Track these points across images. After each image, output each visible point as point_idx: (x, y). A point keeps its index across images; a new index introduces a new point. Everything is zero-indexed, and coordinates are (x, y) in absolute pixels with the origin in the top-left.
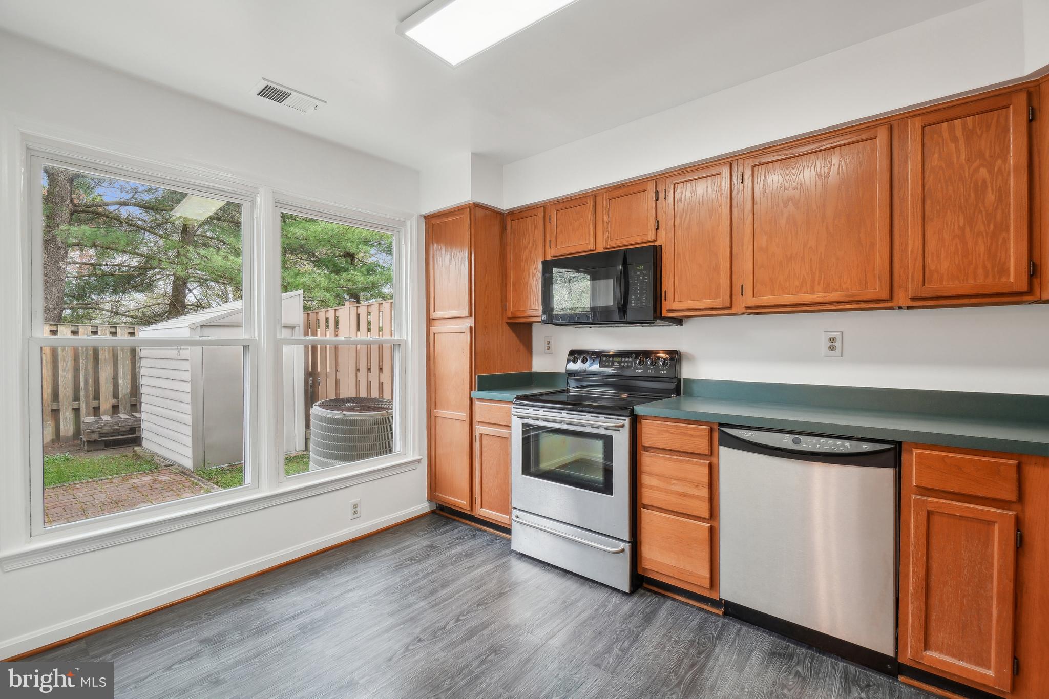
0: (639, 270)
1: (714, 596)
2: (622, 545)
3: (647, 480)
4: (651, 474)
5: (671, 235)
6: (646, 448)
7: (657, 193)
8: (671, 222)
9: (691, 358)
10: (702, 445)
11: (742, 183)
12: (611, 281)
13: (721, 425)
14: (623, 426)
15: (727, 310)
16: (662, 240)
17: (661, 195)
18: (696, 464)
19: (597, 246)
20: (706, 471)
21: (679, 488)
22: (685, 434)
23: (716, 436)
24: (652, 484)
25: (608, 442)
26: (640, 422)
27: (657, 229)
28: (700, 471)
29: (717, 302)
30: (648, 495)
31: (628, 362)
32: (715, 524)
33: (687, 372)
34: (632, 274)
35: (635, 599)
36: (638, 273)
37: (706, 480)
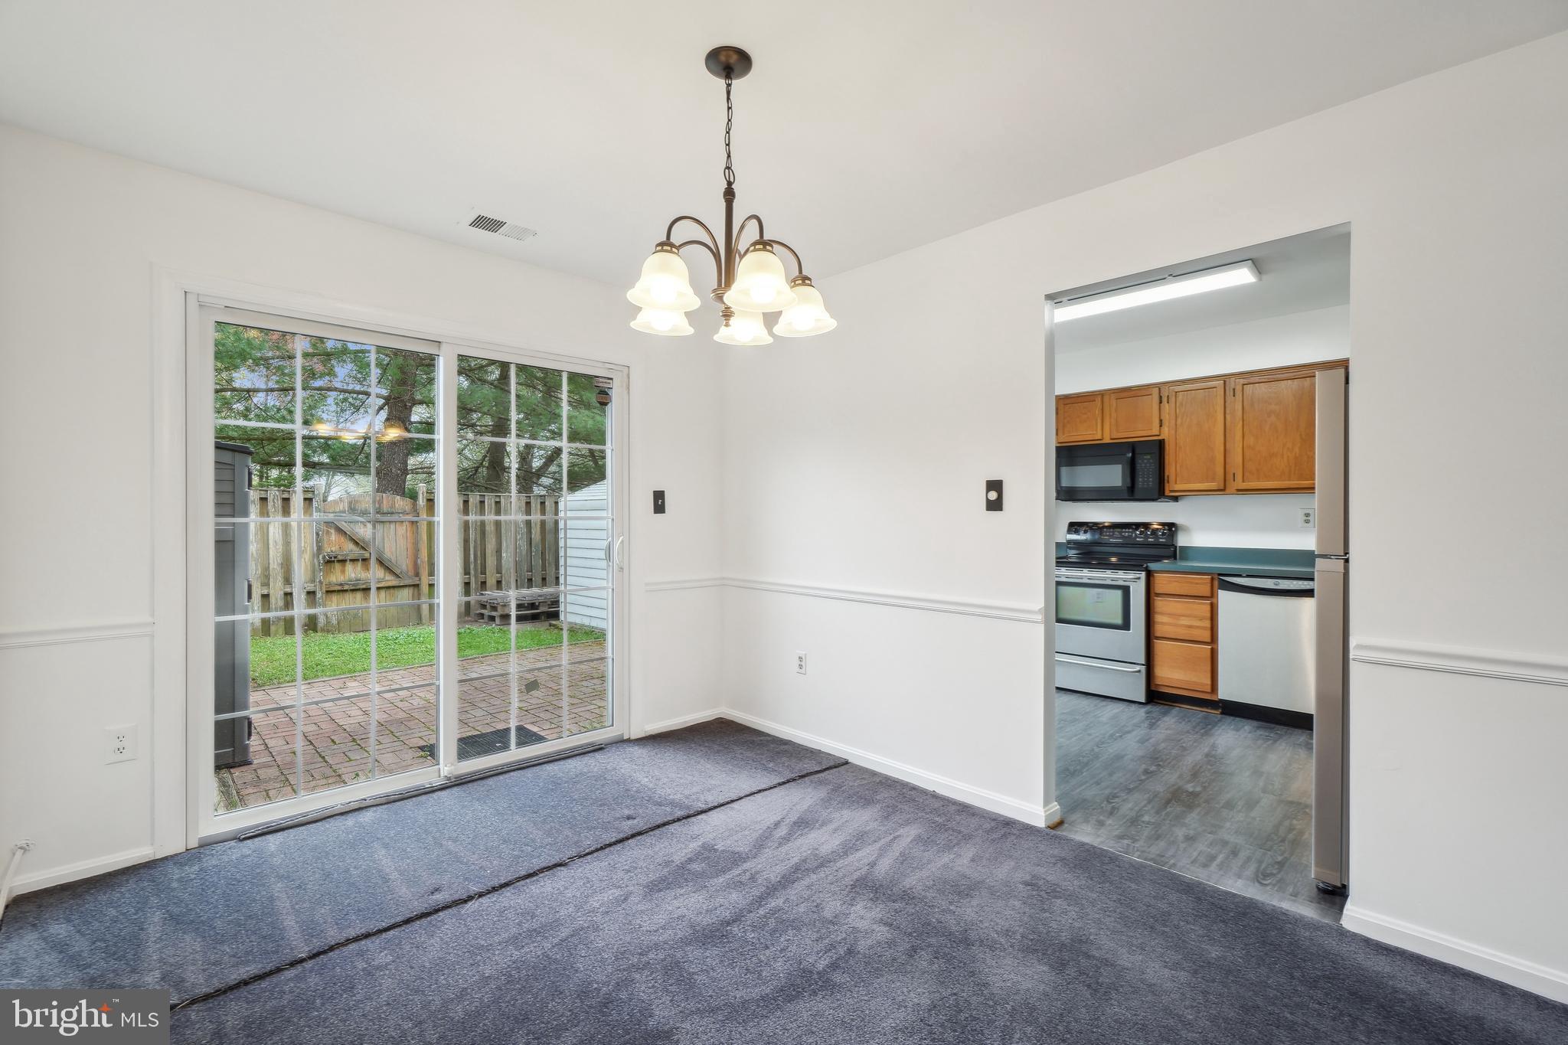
0: (1146, 459)
1: (1214, 698)
2: (1138, 668)
3: (1159, 618)
4: (1162, 614)
5: (1173, 432)
6: (1158, 595)
7: (1161, 397)
8: (1174, 422)
9: (1186, 529)
10: (1205, 590)
11: (1234, 396)
12: (1119, 467)
13: (1220, 575)
14: (1139, 578)
15: (1222, 490)
16: (1166, 434)
17: (1165, 400)
18: (1199, 604)
19: (1104, 436)
20: (1208, 608)
21: (1185, 621)
22: (1191, 583)
23: (1216, 583)
24: (1163, 621)
25: (1126, 590)
26: (1153, 576)
27: (1161, 426)
28: (1204, 608)
29: (1213, 485)
30: (1159, 630)
31: (1129, 532)
32: (1215, 647)
33: (1182, 540)
34: (1140, 461)
35: (1149, 707)
36: (1146, 461)
37: (1208, 615)
